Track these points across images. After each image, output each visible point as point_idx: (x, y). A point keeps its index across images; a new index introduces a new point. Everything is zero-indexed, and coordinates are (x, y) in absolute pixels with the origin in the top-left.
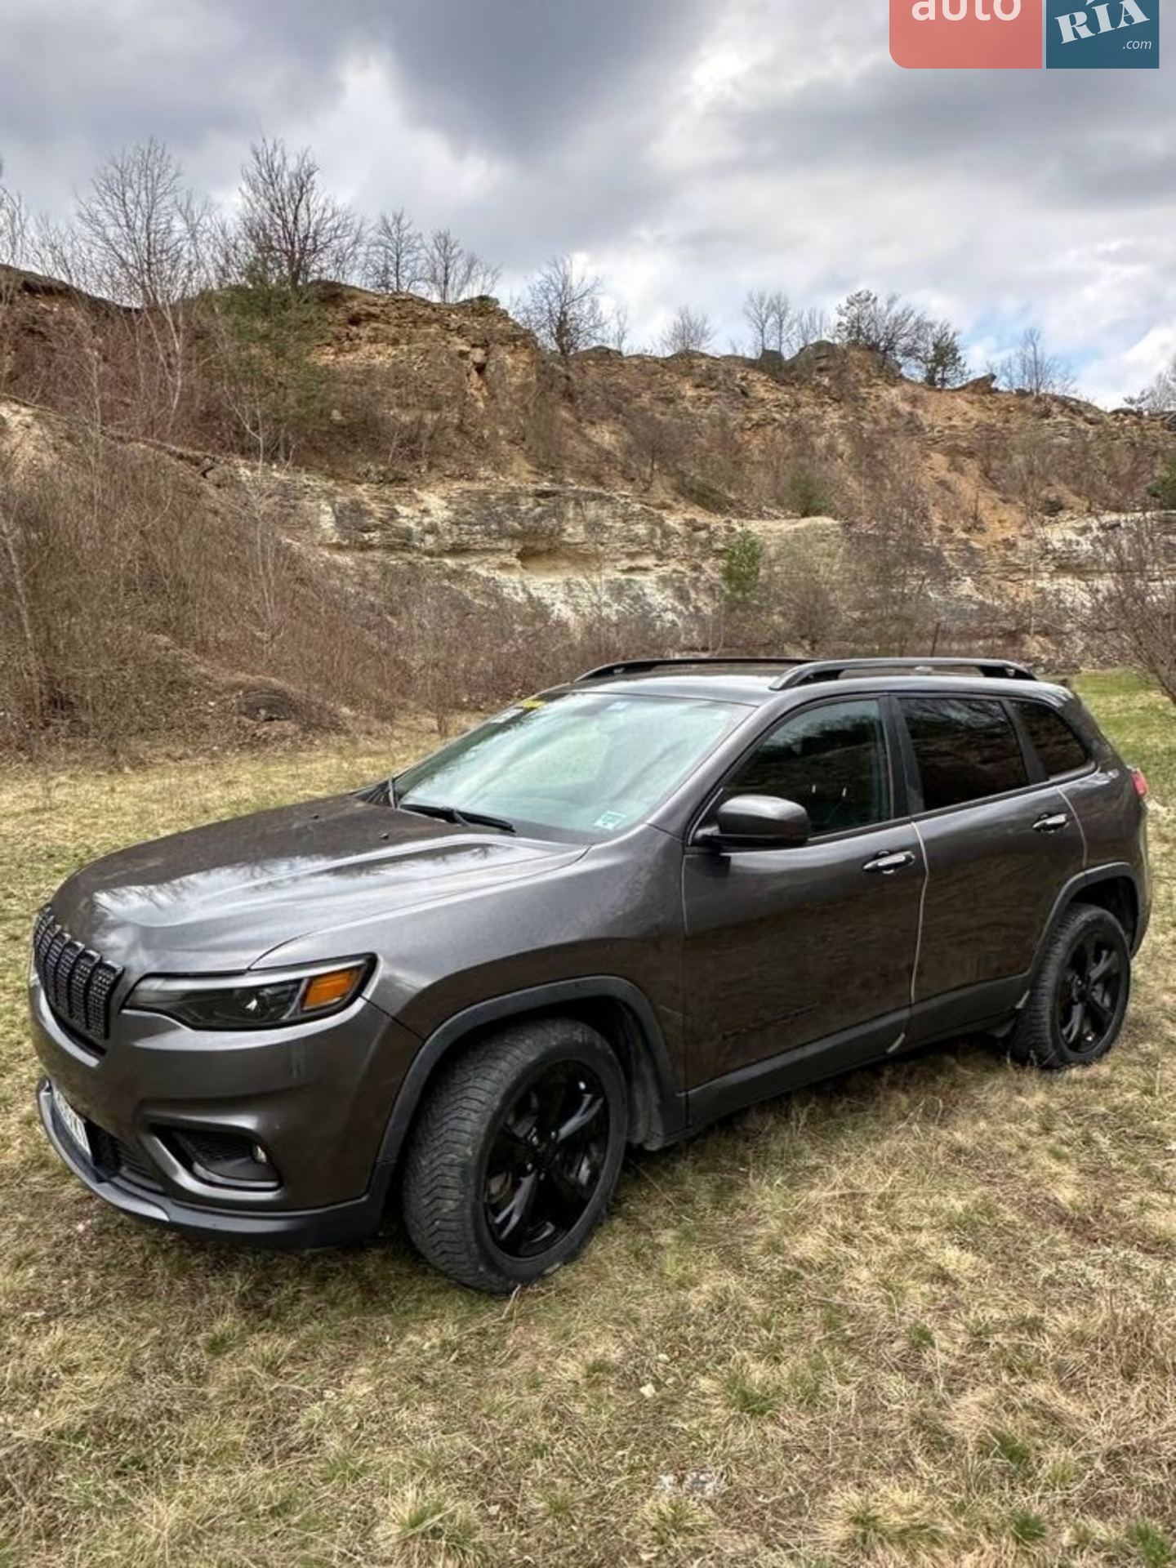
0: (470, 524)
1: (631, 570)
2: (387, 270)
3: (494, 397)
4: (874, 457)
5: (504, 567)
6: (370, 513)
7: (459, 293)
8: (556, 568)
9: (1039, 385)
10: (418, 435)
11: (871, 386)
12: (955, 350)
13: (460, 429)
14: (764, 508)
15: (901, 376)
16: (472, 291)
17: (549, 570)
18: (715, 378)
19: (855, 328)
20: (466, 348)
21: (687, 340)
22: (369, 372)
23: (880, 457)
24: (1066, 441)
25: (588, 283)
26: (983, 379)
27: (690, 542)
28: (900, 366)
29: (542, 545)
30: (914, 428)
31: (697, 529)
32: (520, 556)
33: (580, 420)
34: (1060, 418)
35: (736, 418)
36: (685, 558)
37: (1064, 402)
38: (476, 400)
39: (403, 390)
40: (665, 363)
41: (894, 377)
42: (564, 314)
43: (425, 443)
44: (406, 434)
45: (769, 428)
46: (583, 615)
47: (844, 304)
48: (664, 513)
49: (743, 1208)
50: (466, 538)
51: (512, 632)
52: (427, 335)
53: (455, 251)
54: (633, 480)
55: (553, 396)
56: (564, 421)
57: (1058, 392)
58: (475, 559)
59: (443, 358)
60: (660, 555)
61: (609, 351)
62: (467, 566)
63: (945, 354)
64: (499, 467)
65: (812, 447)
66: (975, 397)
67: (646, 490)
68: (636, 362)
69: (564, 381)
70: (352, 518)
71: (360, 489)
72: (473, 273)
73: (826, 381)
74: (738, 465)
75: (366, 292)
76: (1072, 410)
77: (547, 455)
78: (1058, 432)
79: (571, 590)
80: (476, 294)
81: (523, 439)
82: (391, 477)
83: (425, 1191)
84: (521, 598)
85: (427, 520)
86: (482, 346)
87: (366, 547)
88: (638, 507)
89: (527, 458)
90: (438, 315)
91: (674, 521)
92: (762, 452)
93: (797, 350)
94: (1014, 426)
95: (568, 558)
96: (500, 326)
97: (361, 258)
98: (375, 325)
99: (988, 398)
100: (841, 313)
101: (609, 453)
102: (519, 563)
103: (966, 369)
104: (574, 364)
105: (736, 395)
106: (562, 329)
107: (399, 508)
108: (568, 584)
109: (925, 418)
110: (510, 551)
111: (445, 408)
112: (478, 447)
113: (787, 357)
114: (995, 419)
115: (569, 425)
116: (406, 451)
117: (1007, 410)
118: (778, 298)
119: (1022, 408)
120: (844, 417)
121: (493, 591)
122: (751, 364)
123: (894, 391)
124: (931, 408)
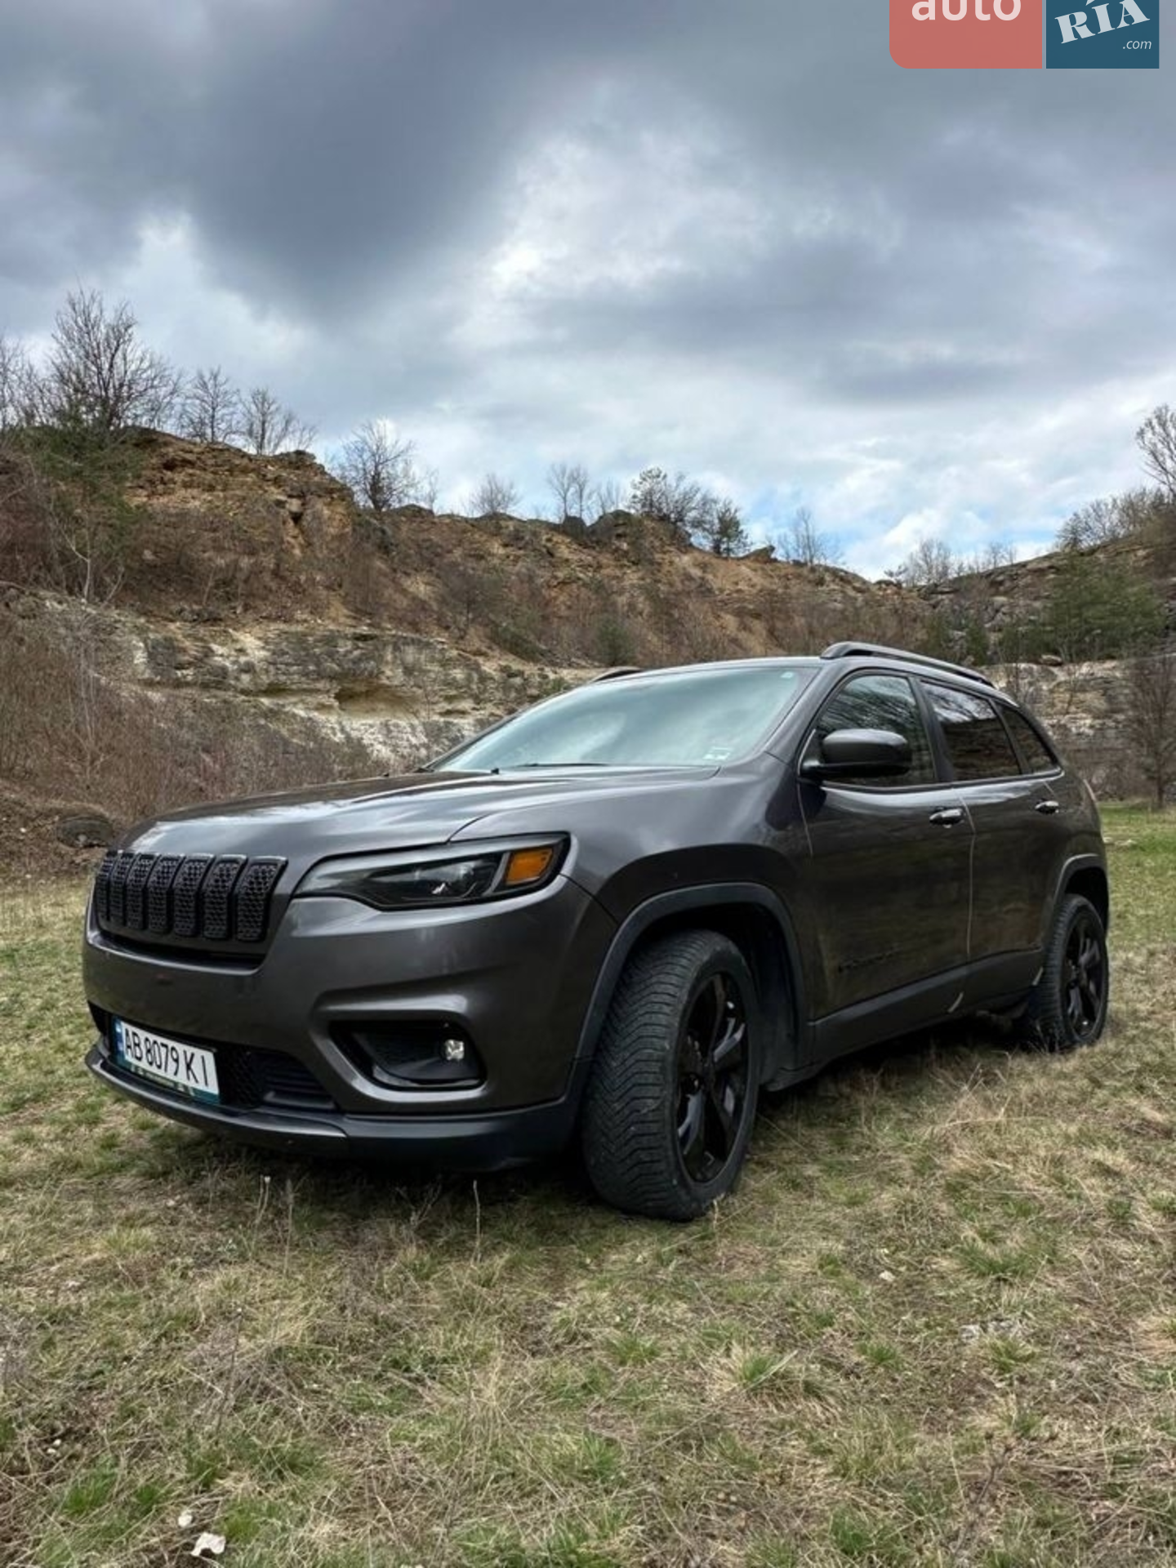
0: (287, 664)
1: (448, 713)
2: (202, 423)
3: (310, 544)
4: (671, 615)
5: (321, 707)
6: (184, 650)
7: (276, 446)
8: (374, 710)
9: (812, 557)
10: (234, 577)
11: (665, 553)
12: (737, 524)
13: (276, 574)
14: (573, 659)
15: (691, 545)
16: (288, 446)
17: (367, 712)
18: (523, 538)
19: (648, 500)
20: (283, 498)
21: (495, 504)
22: (183, 515)
23: (677, 615)
24: (839, 606)
25: (402, 445)
26: (765, 549)
27: (506, 687)
28: (690, 535)
29: (360, 688)
30: (705, 591)
31: (512, 675)
32: (338, 697)
33: (395, 571)
34: (833, 586)
35: (543, 576)
36: (501, 703)
37: (835, 572)
38: (293, 547)
39: (219, 534)
40: (474, 524)
41: (686, 546)
42: (378, 474)
43: (241, 585)
44: (220, 576)
45: (574, 586)
46: (403, 756)
47: (638, 479)
48: (480, 660)
49: (868, 1148)
50: (283, 678)
51: (331, 771)
52: (243, 484)
53: (273, 408)
54: (447, 628)
55: (368, 547)
56: (380, 572)
57: (830, 563)
58: (294, 699)
59: (259, 507)
60: (478, 700)
61: (420, 509)
62: (283, 706)
63: (729, 527)
64: (316, 610)
65: (614, 604)
66: (758, 565)
67: (462, 638)
68: (448, 521)
69: (379, 534)
70: (164, 656)
71: (172, 626)
72: (290, 429)
73: (625, 546)
74: (545, 618)
75: (183, 440)
76: (842, 579)
77: (365, 601)
78: (833, 598)
79: (389, 731)
80: (292, 449)
81: (340, 586)
82: (206, 616)
83: (618, 1094)
84: (339, 737)
85: (243, 659)
86: (298, 497)
87: (179, 684)
88: (454, 653)
89: (345, 603)
90: (255, 465)
91: (489, 667)
92: (569, 608)
93: (596, 517)
94: (794, 590)
95: (385, 700)
96: (316, 479)
97: (178, 408)
98: (191, 471)
99: (768, 567)
100: (635, 487)
101: (424, 602)
102: (336, 704)
103: (748, 541)
104: (388, 520)
105: (542, 554)
106: (376, 488)
107: (215, 647)
108: (386, 725)
109: (715, 582)
110: (328, 692)
111: (262, 553)
112: (296, 592)
113: (588, 523)
114: (777, 585)
115: (386, 575)
116: (220, 592)
117: (786, 577)
118: (578, 470)
119: (799, 576)
120: (643, 579)
121: (310, 730)
122: (553, 528)
123: (686, 558)
124: (719, 575)
